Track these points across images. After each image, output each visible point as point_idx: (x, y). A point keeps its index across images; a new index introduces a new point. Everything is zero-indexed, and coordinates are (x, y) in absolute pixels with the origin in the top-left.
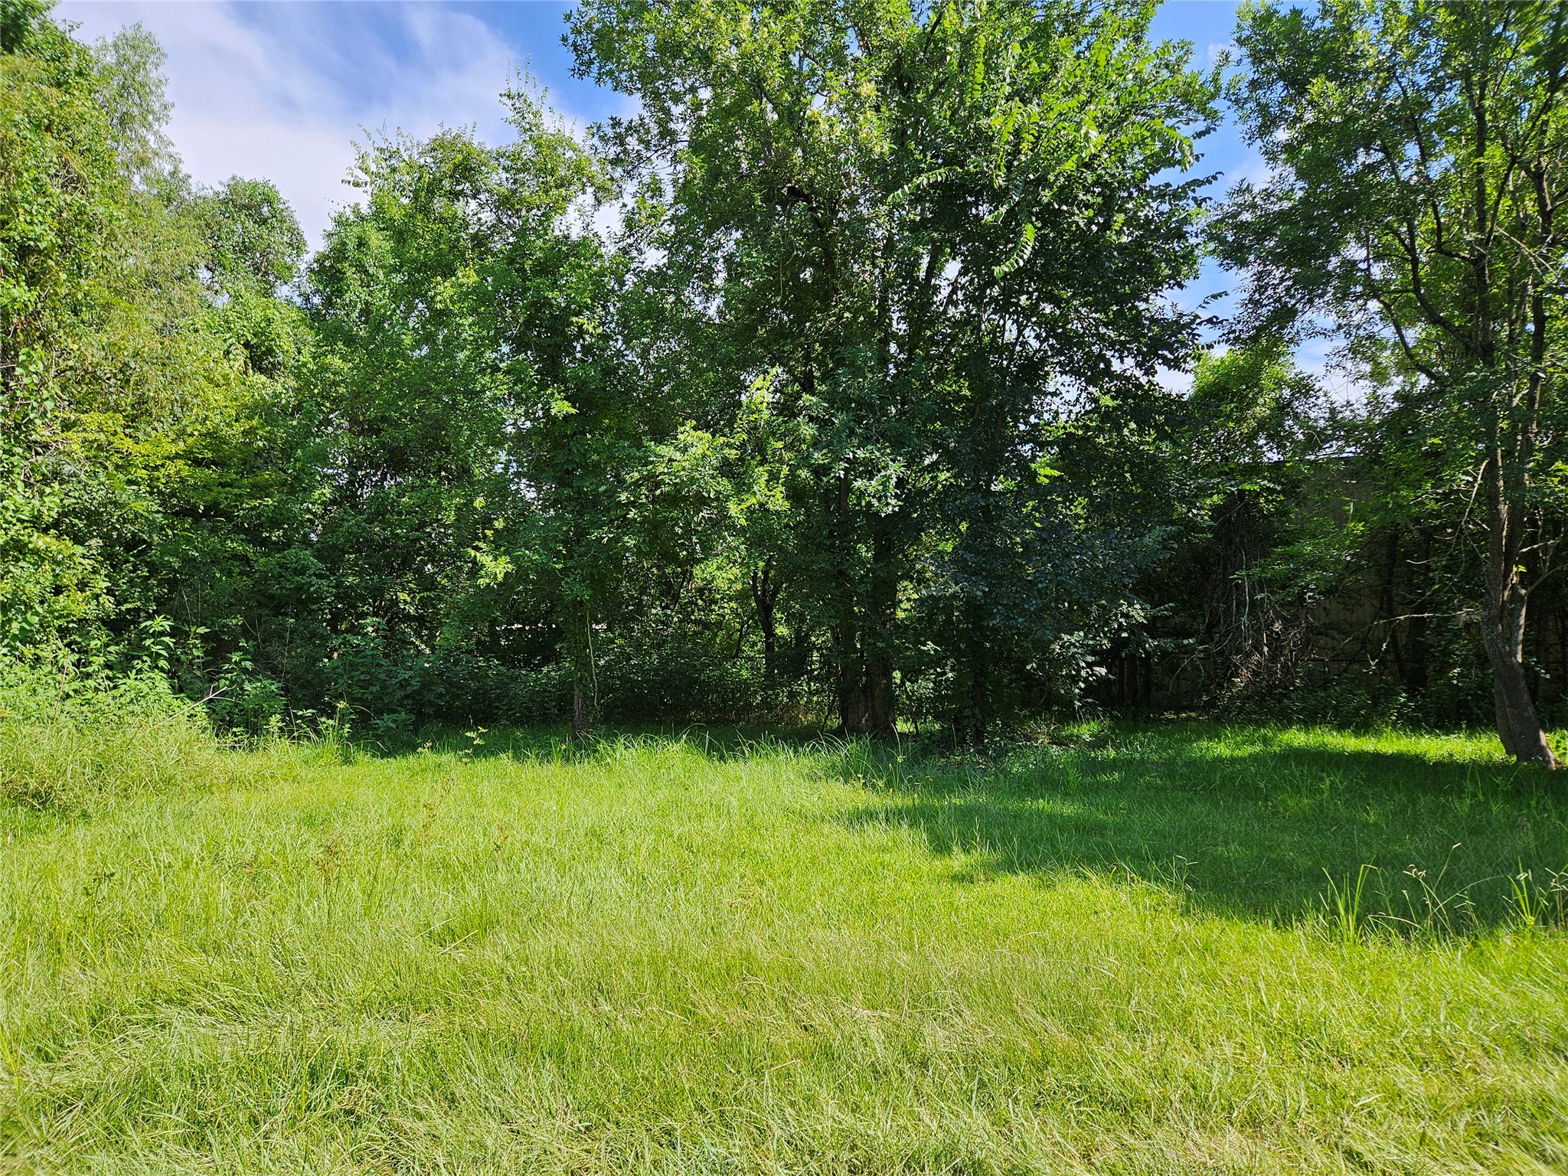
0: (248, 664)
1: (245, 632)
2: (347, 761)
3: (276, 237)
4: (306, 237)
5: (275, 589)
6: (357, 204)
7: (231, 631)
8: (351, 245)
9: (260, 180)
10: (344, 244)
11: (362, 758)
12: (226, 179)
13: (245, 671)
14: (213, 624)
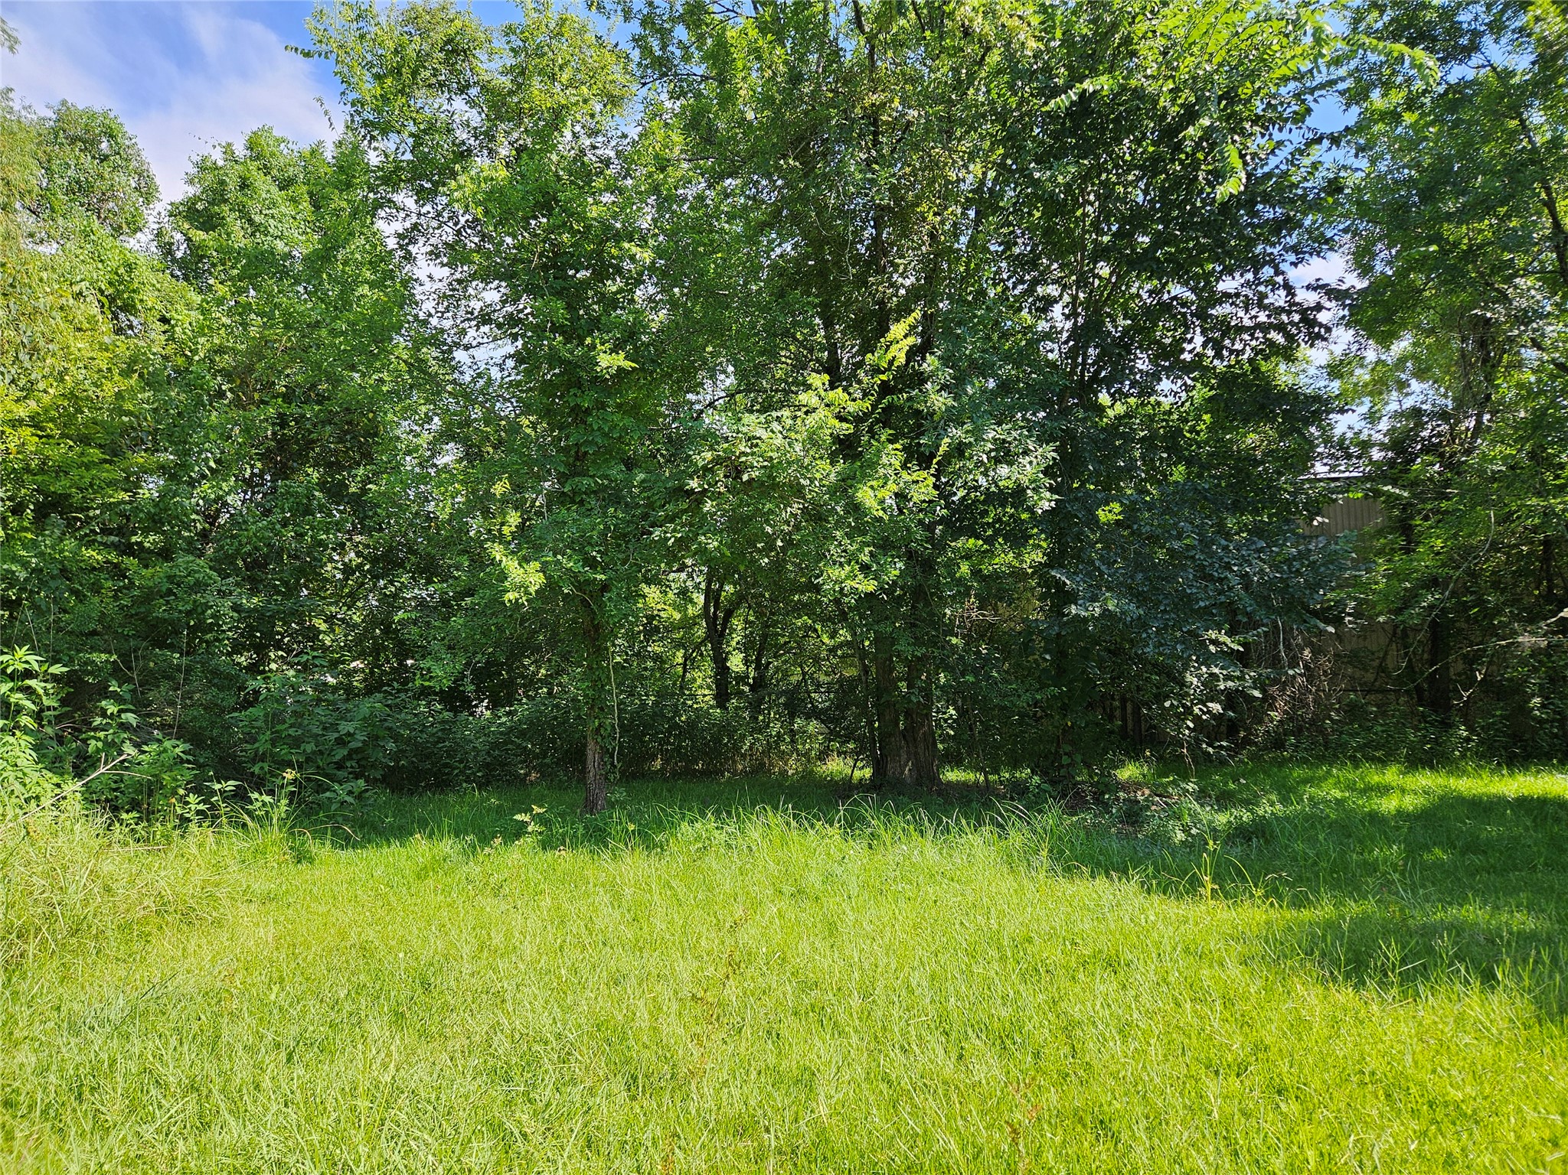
0: (130, 718)
1: (116, 672)
2: (302, 856)
3: (120, 178)
4: (158, 181)
5: (160, 610)
6: (229, 145)
7: (97, 671)
8: (232, 184)
9: (98, 108)
10: (222, 183)
11: (322, 850)
12: (56, 103)
13: (125, 727)
14: (71, 660)
